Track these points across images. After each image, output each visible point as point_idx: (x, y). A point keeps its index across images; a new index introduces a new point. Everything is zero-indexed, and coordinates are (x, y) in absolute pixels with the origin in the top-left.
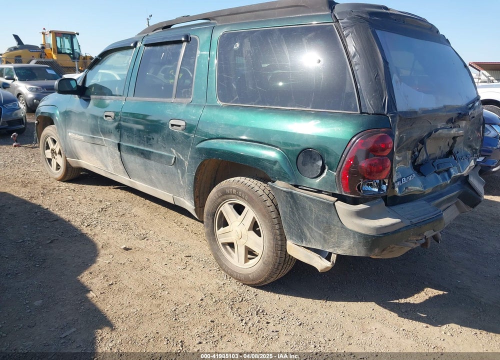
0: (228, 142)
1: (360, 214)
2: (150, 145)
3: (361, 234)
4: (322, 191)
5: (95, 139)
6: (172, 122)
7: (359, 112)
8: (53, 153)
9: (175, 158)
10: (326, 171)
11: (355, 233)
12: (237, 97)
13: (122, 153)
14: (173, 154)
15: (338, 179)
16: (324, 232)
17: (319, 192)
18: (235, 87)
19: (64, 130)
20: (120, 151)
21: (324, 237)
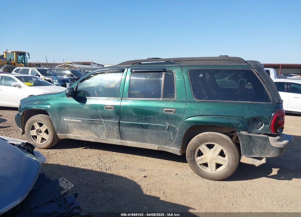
0: (208, 117)
1: (279, 140)
2: (148, 121)
3: (279, 148)
4: (261, 133)
5: (94, 121)
6: (165, 109)
7: (272, 103)
8: (37, 132)
9: (169, 126)
10: (263, 125)
11: (276, 148)
12: (207, 97)
13: (121, 127)
14: (167, 124)
15: (270, 128)
16: (262, 149)
17: (259, 134)
18: (205, 93)
19: (58, 118)
20: (119, 126)
21: (262, 152)
